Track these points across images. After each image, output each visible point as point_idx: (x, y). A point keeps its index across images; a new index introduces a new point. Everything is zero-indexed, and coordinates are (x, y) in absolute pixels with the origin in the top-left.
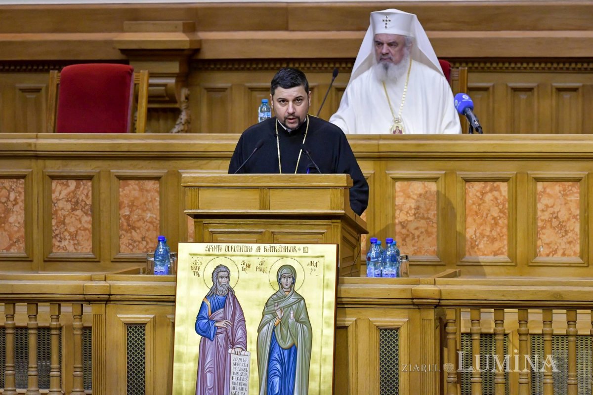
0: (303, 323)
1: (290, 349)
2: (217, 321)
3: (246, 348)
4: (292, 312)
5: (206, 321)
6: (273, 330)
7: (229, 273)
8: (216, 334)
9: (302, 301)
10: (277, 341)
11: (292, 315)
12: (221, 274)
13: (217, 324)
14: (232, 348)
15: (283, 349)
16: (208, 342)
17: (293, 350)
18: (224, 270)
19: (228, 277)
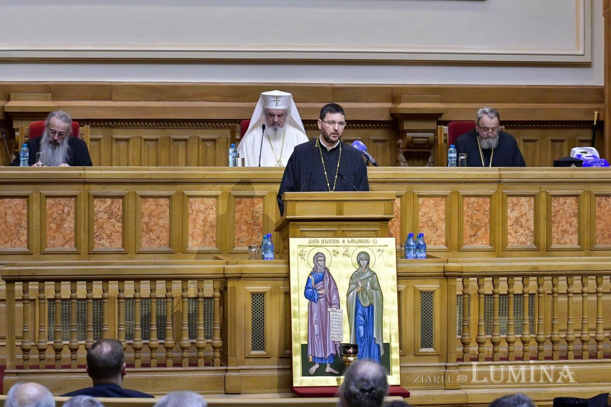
0: (376, 290)
1: (369, 307)
2: (319, 290)
3: (340, 307)
4: (368, 283)
5: (311, 290)
6: (357, 295)
7: (325, 258)
8: (319, 298)
9: (375, 275)
10: (360, 302)
11: (369, 285)
12: (319, 258)
13: (319, 292)
14: (330, 307)
15: (364, 307)
16: (314, 304)
17: (371, 307)
18: (321, 255)
19: (324, 260)
